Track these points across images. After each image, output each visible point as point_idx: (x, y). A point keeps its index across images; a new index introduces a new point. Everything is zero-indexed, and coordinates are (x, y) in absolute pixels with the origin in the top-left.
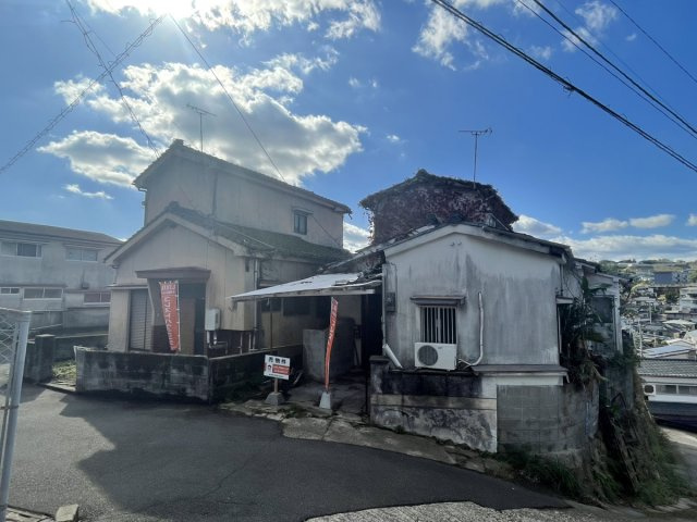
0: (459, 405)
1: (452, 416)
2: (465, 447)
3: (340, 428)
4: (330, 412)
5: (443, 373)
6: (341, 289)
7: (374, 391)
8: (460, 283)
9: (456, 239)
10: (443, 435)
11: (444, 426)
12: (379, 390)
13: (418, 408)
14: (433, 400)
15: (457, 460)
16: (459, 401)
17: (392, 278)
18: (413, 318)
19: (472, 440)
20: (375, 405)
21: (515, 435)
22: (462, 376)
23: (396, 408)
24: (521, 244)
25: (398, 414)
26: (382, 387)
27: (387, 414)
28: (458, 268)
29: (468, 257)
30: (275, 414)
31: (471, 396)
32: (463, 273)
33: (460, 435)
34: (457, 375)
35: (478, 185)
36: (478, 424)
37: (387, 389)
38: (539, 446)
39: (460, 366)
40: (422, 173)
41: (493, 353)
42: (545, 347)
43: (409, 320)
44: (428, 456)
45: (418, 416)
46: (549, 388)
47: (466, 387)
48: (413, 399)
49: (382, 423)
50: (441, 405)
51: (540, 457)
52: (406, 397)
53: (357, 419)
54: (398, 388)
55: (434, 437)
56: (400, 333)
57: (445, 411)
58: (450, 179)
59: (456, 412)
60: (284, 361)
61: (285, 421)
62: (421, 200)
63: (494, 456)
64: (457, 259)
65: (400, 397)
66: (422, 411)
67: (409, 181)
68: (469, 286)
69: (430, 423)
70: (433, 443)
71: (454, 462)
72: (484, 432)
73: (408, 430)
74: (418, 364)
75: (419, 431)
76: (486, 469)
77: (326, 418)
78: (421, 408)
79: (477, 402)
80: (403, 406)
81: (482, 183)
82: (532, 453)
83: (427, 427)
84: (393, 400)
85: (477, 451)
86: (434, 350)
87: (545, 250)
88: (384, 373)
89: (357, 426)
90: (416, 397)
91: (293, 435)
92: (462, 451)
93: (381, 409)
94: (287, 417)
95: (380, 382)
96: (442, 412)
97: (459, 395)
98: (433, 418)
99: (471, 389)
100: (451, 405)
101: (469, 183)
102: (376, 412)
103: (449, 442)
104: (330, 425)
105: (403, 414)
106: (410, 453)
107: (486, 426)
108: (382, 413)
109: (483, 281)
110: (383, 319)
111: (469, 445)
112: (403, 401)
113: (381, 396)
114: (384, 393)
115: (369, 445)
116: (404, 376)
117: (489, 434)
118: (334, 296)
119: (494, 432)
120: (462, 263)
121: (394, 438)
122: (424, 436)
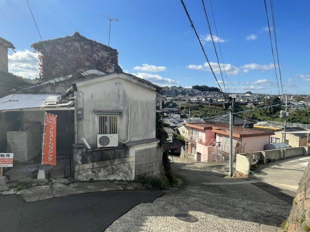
0: (120, 162)
1: (116, 168)
2: (122, 181)
3: (60, 188)
4: (47, 181)
5: (113, 148)
6: (55, 107)
7: (77, 163)
8: (120, 104)
9: (118, 81)
10: (112, 178)
11: (113, 173)
12: (80, 162)
13: (100, 168)
14: (108, 162)
15: (122, 187)
16: (120, 160)
17: (80, 100)
18: (94, 122)
19: (125, 177)
20: (78, 171)
21: (141, 170)
22: (121, 148)
23: (89, 170)
24: (147, 86)
25: (90, 173)
26: (82, 161)
27: (84, 174)
28: (119, 96)
29: (124, 91)
30: (8, 190)
31: (125, 157)
32: (121, 98)
33: (119, 175)
34: (119, 149)
35: (110, 48)
36: (127, 169)
37: (84, 161)
38: (149, 172)
39: (120, 144)
40: (77, 34)
41: (133, 136)
42: (152, 131)
43: (91, 123)
44: (111, 189)
45: (100, 172)
46: (153, 148)
47: (123, 154)
48: (99, 164)
49: (82, 179)
50: (112, 164)
51: (150, 177)
52: (95, 164)
53: (66, 181)
54: (91, 159)
55: (108, 180)
56: (85, 130)
57: (114, 167)
58: (95, 42)
59: (118, 166)
60: (9, 156)
61: (18, 193)
62: (76, 51)
63: (134, 181)
64: (119, 91)
65: (92, 164)
66: (102, 169)
67: (69, 37)
68: (124, 105)
69: (106, 173)
70: (109, 182)
71: (122, 189)
72: (130, 172)
73: (95, 179)
74: (99, 146)
75: (101, 179)
76: (135, 188)
77: (47, 184)
78: (102, 167)
79: (127, 159)
80: (93, 168)
81: (112, 48)
82: (147, 176)
83: (105, 176)
84: (88, 166)
85: (127, 181)
86: (108, 138)
87: (155, 89)
88: (83, 153)
89: (68, 184)
90: (100, 163)
91: (32, 200)
92: (122, 183)
93: (81, 172)
94: (19, 190)
95: (80, 158)
96: (112, 167)
97: (120, 157)
98: (108, 171)
99: (125, 154)
100: (116, 163)
101: (106, 46)
102: (79, 174)
103: (115, 180)
104: (51, 187)
105: (93, 172)
106: (103, 190)
107: (130, 169)
108: (82, 174)
109: (130, 102)
110: (76, 123)
111: (124, 179)
112: (93, 165)
113: (81, 166)
114: (83, 164)
115: (82, 192)
116: (93, 153)
117: (132, 173)
118: (47, 111)
119: (134, 171)
120: (121, 94)
121: (91, 185)
122: (103, 181)
